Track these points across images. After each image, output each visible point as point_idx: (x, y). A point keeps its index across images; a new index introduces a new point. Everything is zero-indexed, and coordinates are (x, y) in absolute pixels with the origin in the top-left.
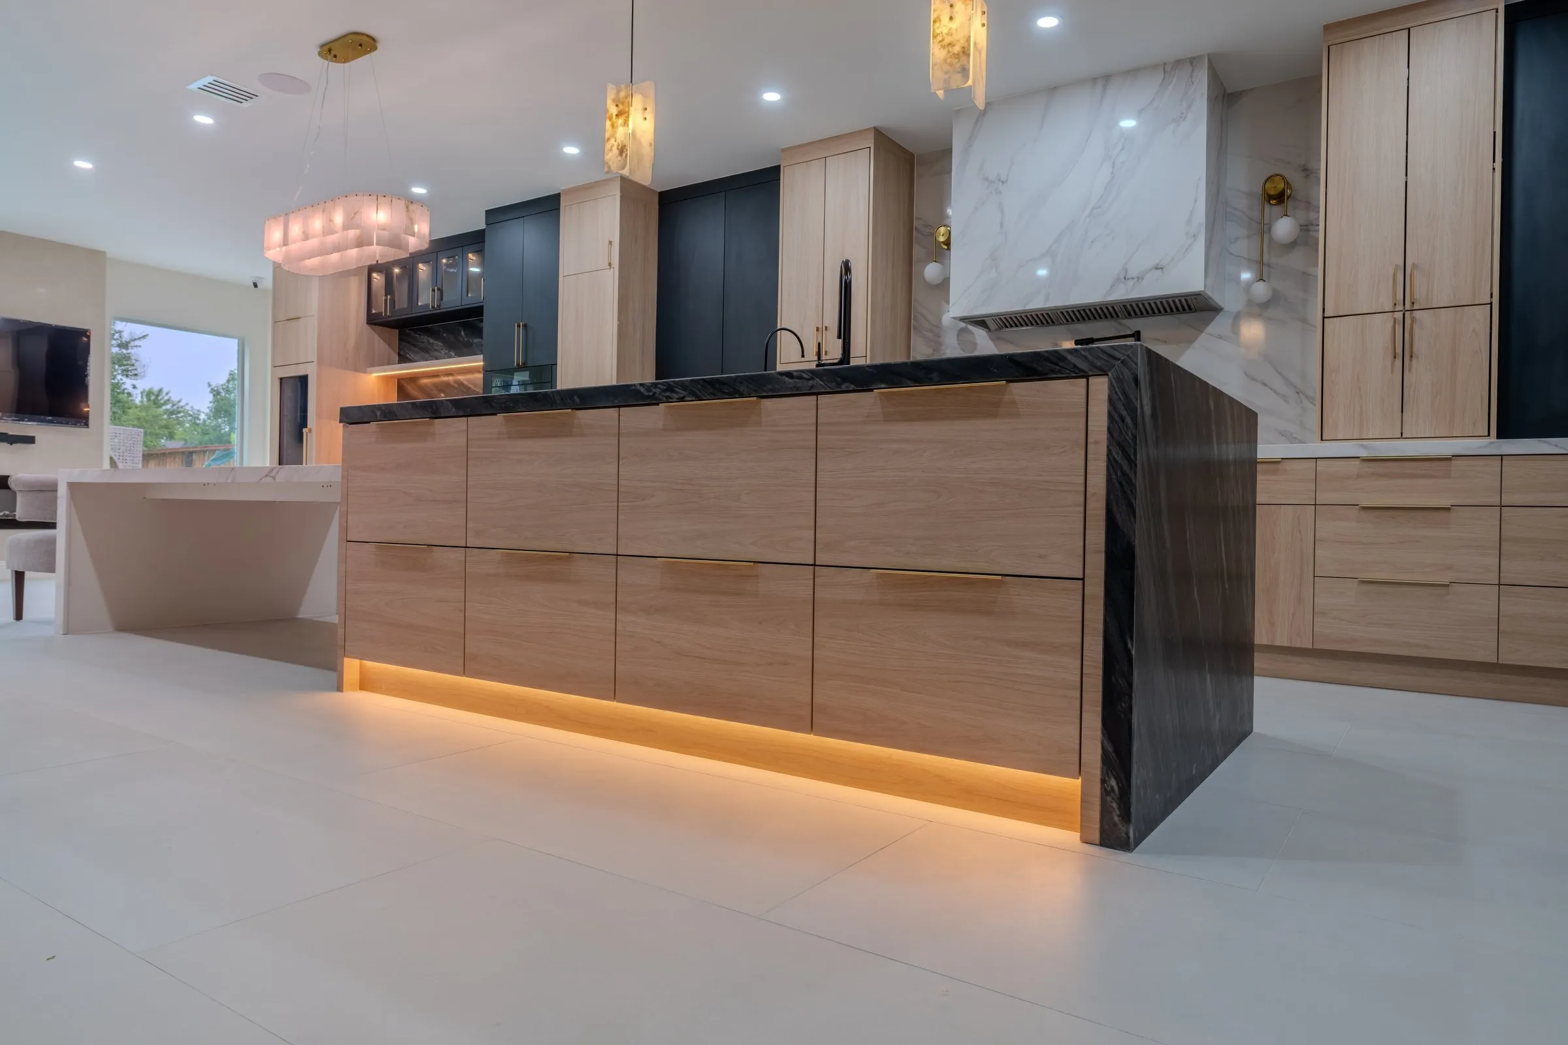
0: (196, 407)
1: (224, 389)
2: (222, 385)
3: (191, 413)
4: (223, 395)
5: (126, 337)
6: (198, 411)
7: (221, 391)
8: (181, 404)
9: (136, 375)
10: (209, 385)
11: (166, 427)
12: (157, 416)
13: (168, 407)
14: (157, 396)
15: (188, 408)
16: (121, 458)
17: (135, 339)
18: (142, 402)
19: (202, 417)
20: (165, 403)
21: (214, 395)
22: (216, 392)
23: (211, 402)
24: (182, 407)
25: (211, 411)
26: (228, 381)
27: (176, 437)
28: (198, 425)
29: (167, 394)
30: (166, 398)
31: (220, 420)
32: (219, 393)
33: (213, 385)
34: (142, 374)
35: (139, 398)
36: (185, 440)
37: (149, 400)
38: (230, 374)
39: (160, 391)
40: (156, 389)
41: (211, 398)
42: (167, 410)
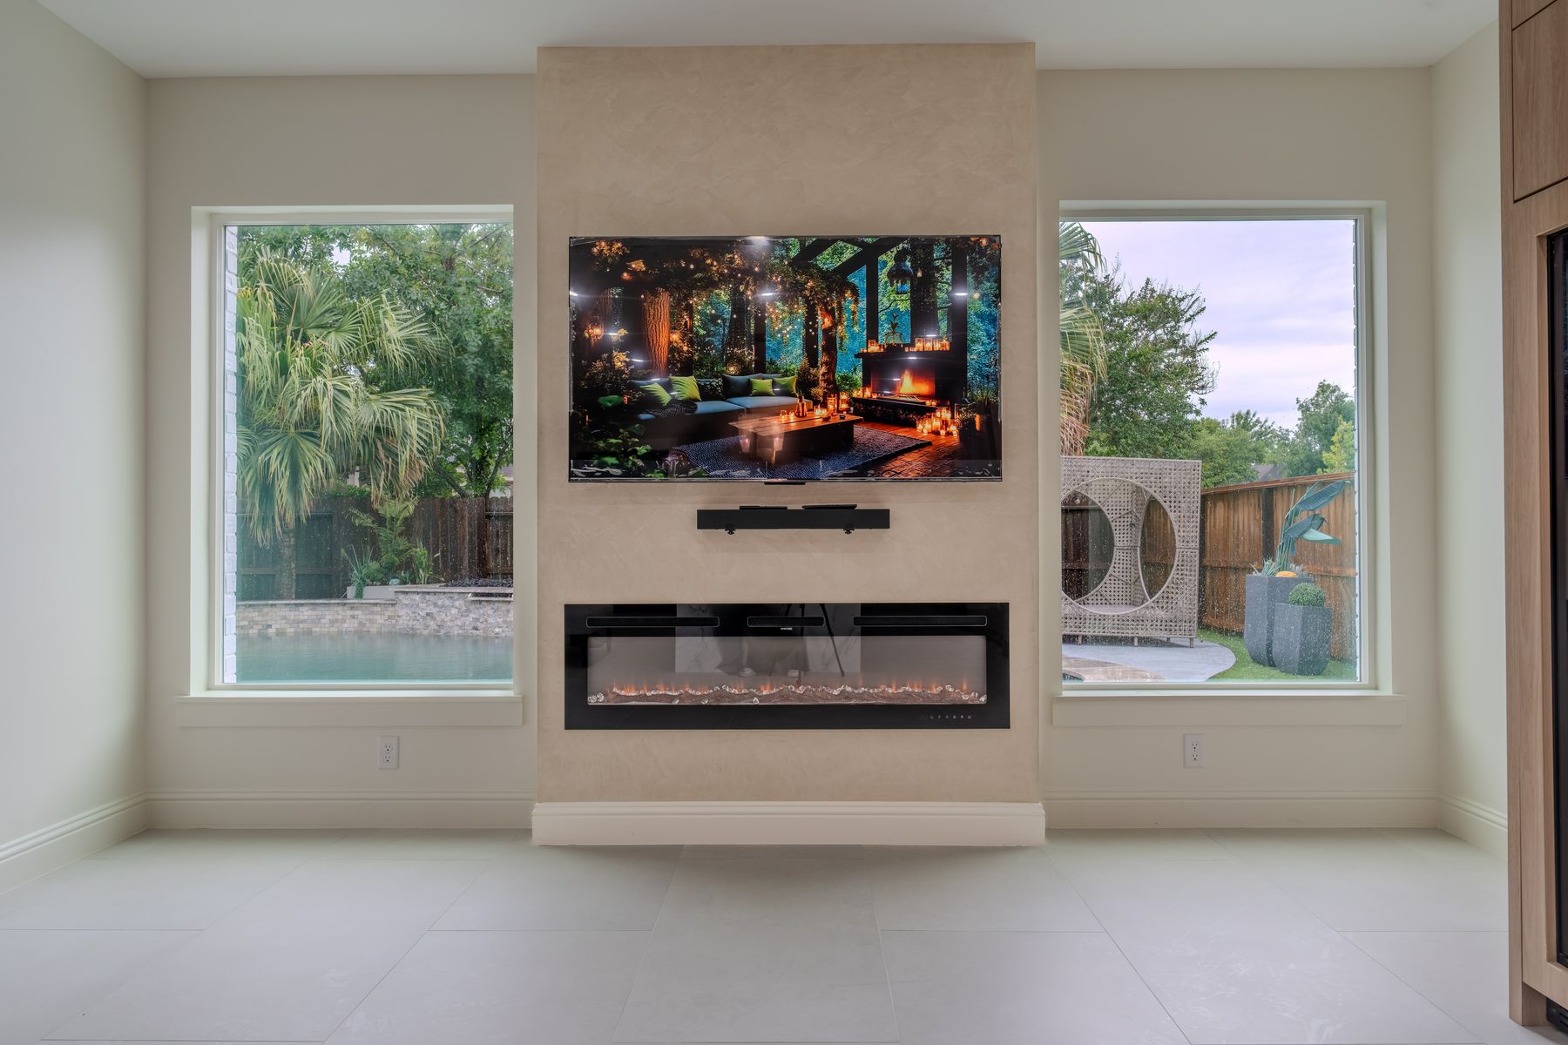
0: (1284, 427)
1: (1312, 404)
2: (1311, 400)
3: (1280, 433)
4: (1312, 410)
5: (1191, 341)
6: (1287, 430)
7: (1310, 406)
8: (1268, 424)
9: (1203, 387)
10: (1298, 401)
11: (1255, 450)
12: (1245, 440)
13: (1257, 428)
14: (1246, 419)
15: (1274, 427)
16: (1173, 504)
17: (1202, 342)
18: (1233, 426)
19: (1291, 436)
20: (1255, 425)
21: (1302, 412)
22: (1304, 408)
23: (1299, 419)
24: (1270, 428)
25: (1300, 428)
26: (1317, 395)
27: (1266, 459)
28: (1287, 445)
29: (1254, 416)
30: (1254, 419)
31: (1309, 438)
32: (1308, 409)
33: (1302, 401)
34: (1210, 384)
35: (1230, 424)
36: (1274, 462)
37: (1238, 423)
38: (1320, 387)
39: (1248, 413)
40: (1244, 412)
41: (1299, 414)
42: (1256, 432)
